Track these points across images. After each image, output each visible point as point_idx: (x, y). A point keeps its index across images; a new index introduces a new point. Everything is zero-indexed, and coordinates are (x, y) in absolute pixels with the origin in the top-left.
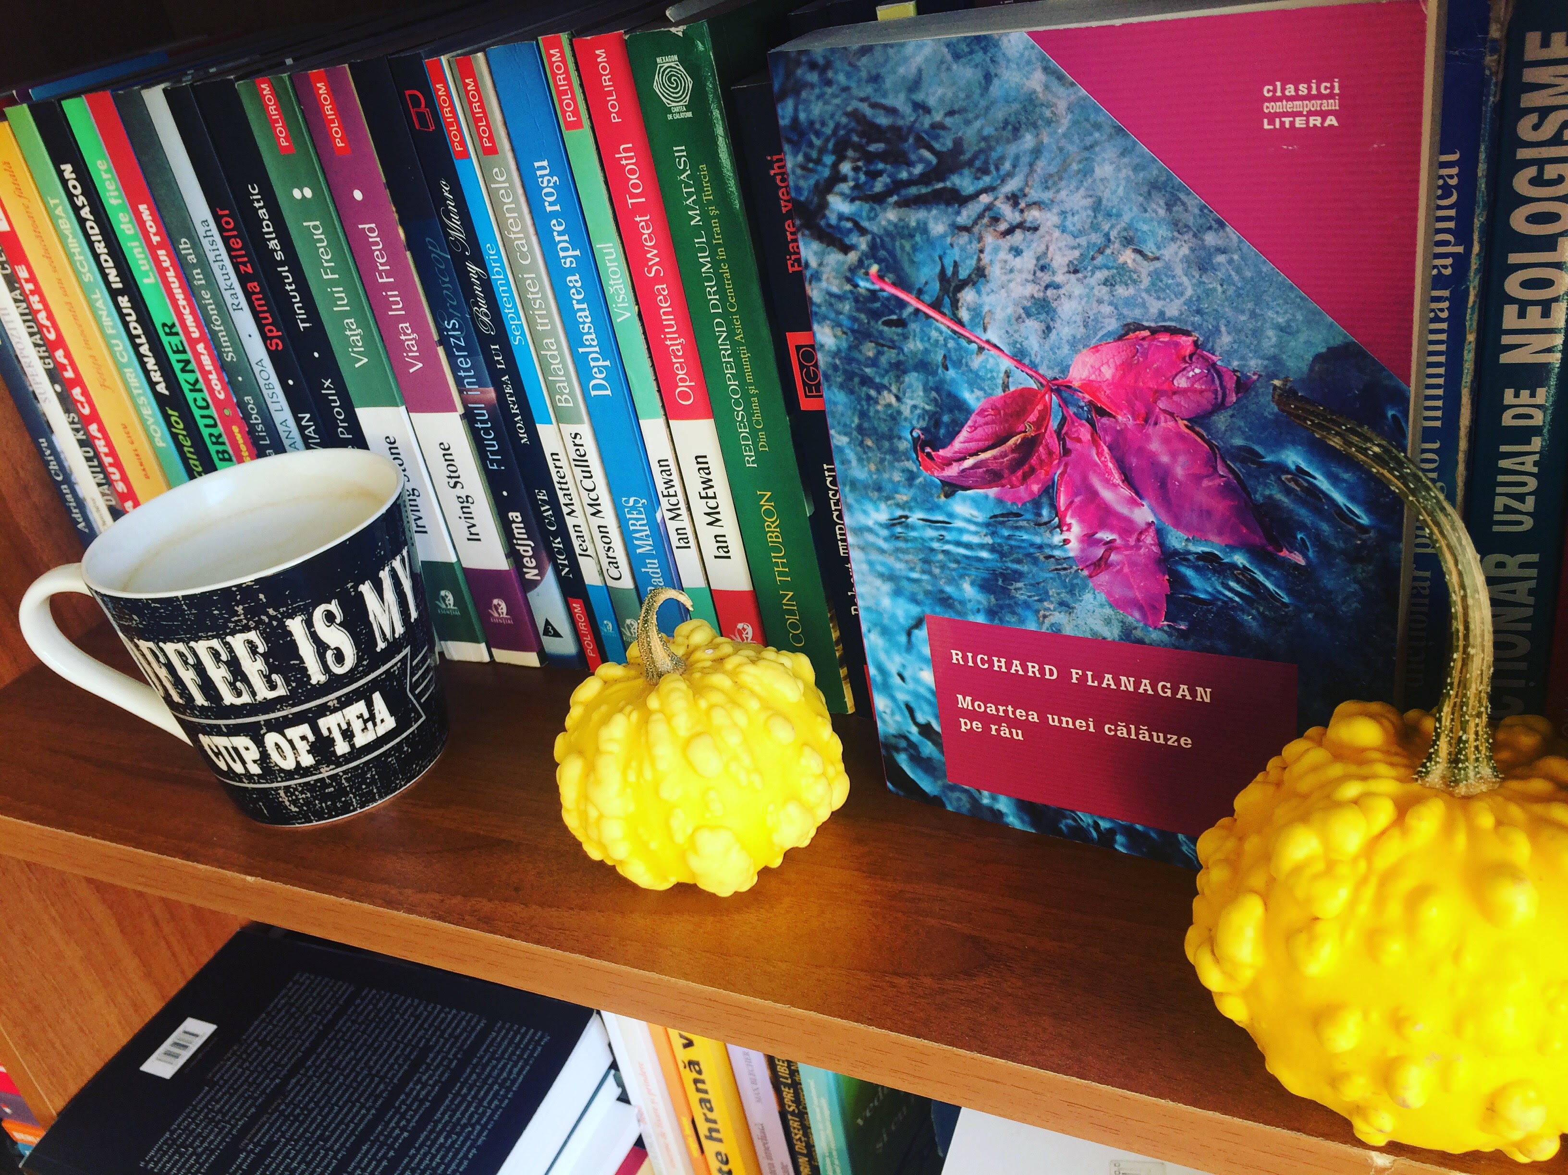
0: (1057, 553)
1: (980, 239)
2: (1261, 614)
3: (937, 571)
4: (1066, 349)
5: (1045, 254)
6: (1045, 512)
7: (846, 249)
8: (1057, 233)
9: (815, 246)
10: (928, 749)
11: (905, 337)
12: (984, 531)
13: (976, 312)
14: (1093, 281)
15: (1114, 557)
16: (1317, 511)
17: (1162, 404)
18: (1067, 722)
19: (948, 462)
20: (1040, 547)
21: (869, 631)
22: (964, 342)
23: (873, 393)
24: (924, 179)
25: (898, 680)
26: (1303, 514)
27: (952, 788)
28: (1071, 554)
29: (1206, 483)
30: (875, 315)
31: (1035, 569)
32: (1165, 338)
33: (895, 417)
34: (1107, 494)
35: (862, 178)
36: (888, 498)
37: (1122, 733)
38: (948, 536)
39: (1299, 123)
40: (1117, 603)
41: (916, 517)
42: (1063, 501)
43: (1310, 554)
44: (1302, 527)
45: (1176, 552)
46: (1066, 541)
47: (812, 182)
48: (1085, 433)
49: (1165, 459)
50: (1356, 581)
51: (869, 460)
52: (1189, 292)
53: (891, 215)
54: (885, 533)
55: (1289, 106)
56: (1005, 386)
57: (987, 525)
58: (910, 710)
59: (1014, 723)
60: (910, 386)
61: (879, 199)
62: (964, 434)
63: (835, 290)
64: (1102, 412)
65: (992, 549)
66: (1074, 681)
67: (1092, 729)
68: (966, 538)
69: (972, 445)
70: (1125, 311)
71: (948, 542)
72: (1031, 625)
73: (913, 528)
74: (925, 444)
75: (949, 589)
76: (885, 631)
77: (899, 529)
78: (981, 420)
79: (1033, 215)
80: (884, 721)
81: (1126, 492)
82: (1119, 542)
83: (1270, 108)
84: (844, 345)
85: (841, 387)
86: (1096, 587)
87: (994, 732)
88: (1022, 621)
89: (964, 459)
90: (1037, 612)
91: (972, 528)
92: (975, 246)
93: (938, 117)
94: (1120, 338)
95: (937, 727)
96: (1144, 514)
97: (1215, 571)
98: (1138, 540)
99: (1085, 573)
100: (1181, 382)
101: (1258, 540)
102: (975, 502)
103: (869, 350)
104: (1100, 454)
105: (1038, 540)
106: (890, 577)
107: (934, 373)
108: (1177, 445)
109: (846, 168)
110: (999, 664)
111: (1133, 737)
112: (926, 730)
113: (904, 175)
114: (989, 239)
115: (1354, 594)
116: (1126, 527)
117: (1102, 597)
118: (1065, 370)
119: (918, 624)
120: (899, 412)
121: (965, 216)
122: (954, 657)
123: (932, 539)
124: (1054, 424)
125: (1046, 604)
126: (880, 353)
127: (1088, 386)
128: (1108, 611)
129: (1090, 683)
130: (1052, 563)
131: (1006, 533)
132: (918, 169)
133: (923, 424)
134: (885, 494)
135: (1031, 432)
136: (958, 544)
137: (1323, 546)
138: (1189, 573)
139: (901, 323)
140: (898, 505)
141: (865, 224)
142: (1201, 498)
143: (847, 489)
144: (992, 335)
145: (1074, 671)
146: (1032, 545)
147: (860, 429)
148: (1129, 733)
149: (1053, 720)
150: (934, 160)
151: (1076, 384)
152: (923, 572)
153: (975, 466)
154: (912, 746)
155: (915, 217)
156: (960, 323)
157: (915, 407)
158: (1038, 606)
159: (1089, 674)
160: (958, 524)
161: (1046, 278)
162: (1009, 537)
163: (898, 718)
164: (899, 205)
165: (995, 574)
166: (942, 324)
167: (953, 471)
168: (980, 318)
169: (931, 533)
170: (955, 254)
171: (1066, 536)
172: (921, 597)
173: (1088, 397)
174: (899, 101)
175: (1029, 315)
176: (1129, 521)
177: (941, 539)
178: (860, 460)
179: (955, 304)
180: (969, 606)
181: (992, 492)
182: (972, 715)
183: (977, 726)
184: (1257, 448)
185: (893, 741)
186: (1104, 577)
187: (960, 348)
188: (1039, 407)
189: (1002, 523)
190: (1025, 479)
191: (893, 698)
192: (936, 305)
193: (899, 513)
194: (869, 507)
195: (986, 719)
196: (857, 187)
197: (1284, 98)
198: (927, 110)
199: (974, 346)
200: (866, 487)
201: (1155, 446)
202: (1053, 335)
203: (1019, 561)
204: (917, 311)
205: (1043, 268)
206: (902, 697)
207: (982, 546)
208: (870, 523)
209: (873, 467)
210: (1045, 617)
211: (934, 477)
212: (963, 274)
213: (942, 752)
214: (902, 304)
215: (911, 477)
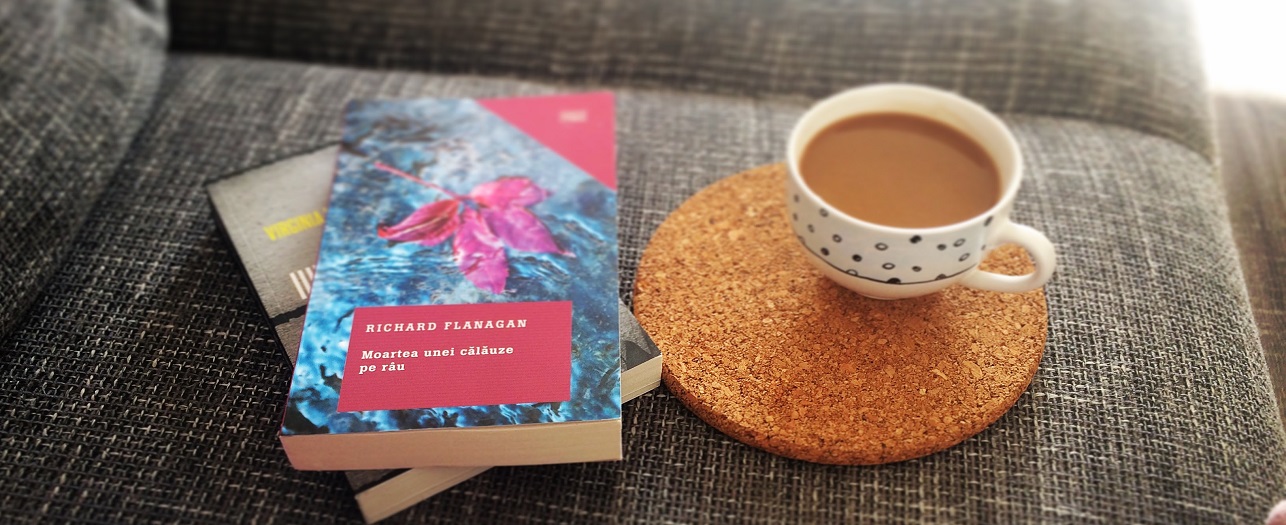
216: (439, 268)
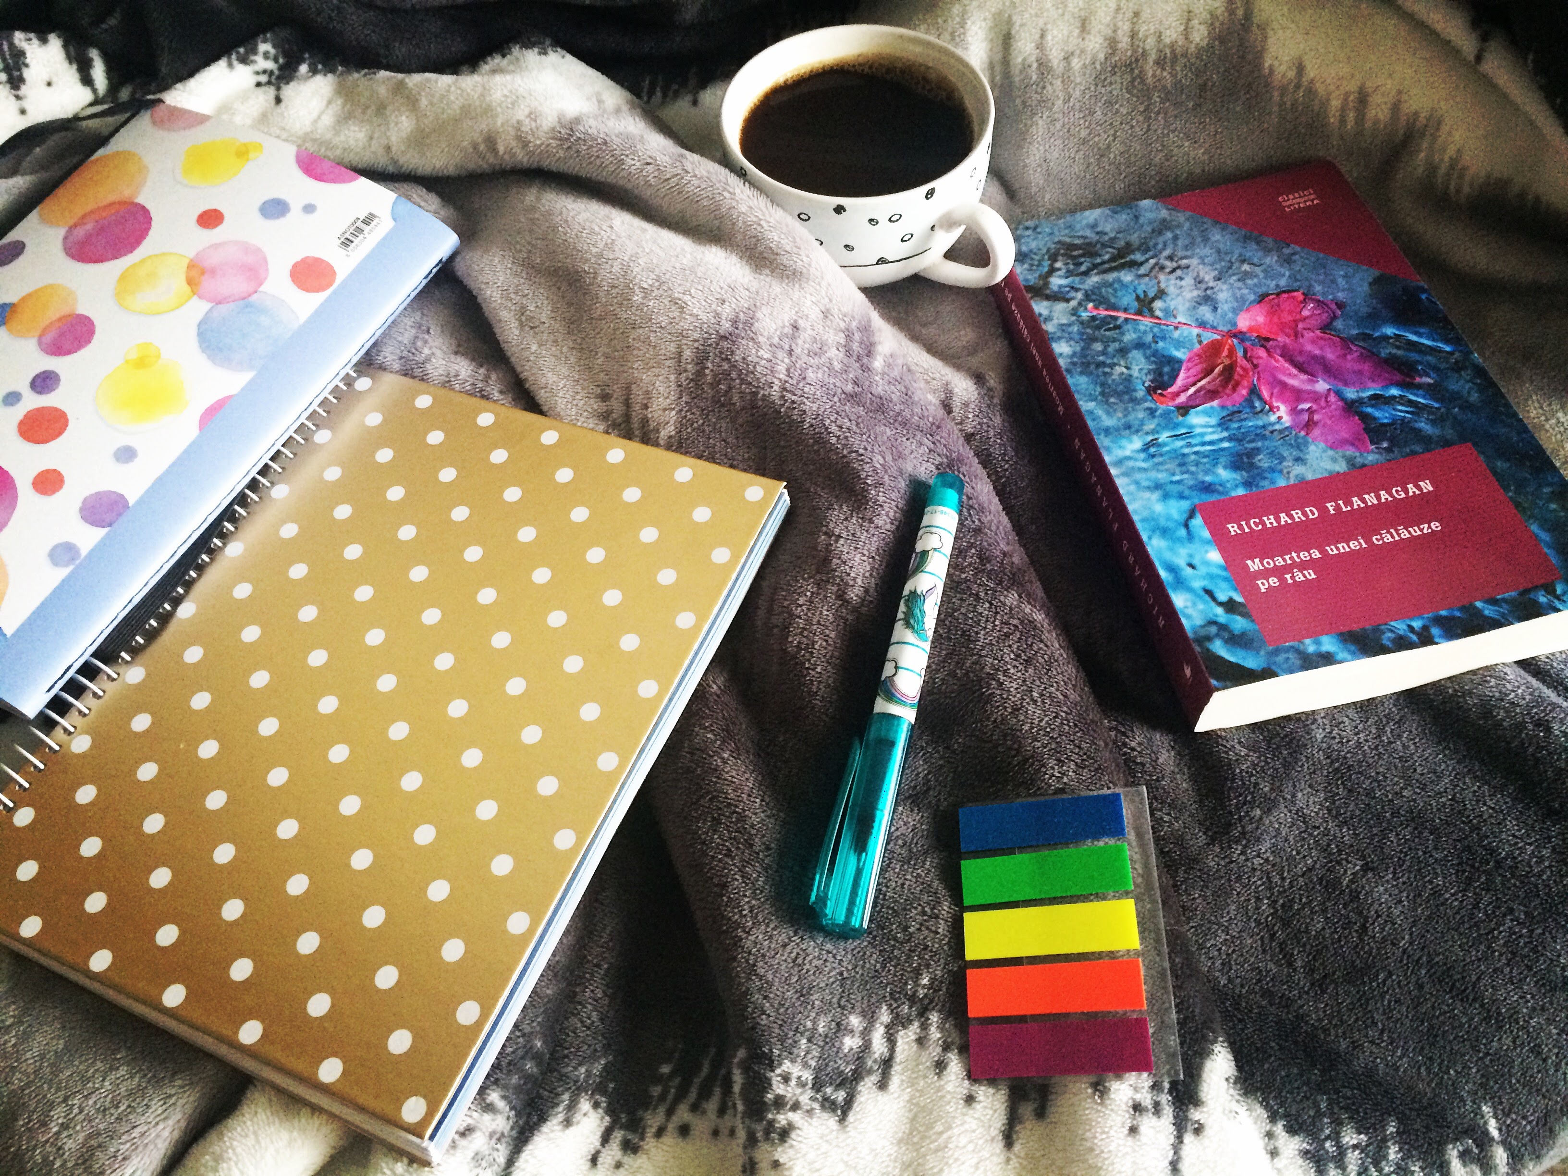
1: (1156, 278)
2: (1427, 419)
3: (1193, 469)
5: (1198, 276)
6: (1257, 404)
7: (1068, 301)
8: (1201, 267)
11: (1123, 334)
13: (1166, 311)
14: (1232, 281)
15: (1316, 417)
17: (1301, 326)
18: (1343, 548)
19: (1177, 394)
20: (1264, 427)
22: (1164, 327)
23: (1107, 370)
24: (1113, 259)
28: (1287, 425)
29: (1349, 357)
30: (1098, 328)
32: (1286, 295)
33: (1128, 379)
34: (1292, 382)
35: (1071, 267)
36: (1137, 431)
37: (1388, 539)
39: (1301, 206)
40: (1336, 445)
41: (1163, 437)
42: (1266, 394)
43: (1432, 374)
45: (1353, 402)
46: (1280, 418)
47: (1037, 275)
48: (1262, 353)
49: (1317, 352)
54: (1142, 456)
59: (1303, 566)
60: (1133, 358)
62: (1182, 375)
63: (1064, 321)
64: (1267, 340)
66: (1332, 512)
67: (1364, 546)
69: (1191, 380)
70: (1257, 290)
71: (1196, 445)
73: (1165, 444)
74: (1155, 389)
75: (1208, 479)
77: (1152, 450)
78: (1190, 365)
81: (1304, 377)
82: (1315, 407)
84: (1078, 349)
85: (1081, 373)
86: (1314, 440)
87: (1290, 581)
88: (1273, 482)
89: (1188, 389)
90: (1281, 472)
91: (1210, 430)
92: (1155, 281)
93: (1112, 235)
94: (1260, 302)
96: (1322, 386)
97: (1385, 404)
98: (1327, 402)
99: (1303, 433)
100: (1305, 313)
101: (1398, 377)
103: (1098, 347)
104: (1277, 361)
105: (1260, 423)
106: (1157, 486)
107: (1149, 347)
108: (1322, 342)
110: (1270, 521)
111: (1397, 538)
116: (1315, 397)
117: (1322, 445)
118: (1235, 324)
119: (1191, 515)
120: (1131, 376)
121: (1142, 270)
122: (1232, 530)
123: (1182, 447)
124: (1240, 353)
125: (1285, 464)
126: (1105, 348)
127: (1251, 329)
128: (1331, 453)
129: (1344, 509)
132: (1107, 257)
133: (1150, 377)
135: (1227, 362)
137: (1436, 369)
139: (1118, 327)
140: (1147, 433)
141: (1079, 286)
142: (1351, 366)
144: (1181, 319)
145: (1328, 505)
148: (1393, 537)
149: (1332, 550)
150: (1115, 252)
151: (1244, 330)
152: (1183, 473)
153: (1195, 392)
155: (1111, 277)
156: (1158, 318)
158: (1279, 467)
159: (1341, 502)
161: (1203, 286)
164: (1098, 274)
166: (1146, 322)
167: (1183, 398)
169: (1179, 443)
170: (1143, 287)
171: (1278, 414)
172: (1187, 492)
173: (1255, 335)
174: (1088, 233)
175: (1200, 304)
176: (1315, 392)
177: (1189, 445)
179: (1151, 310)
180: (1228, 485)
181: (1215, 403)
182: (1266, 574)
183: (1273, 581)
185: (1203, 632)
186: (1316, 432)
188: (1227, 347)
190: (1234, 389)
195: (1278, 572)
198: (1106, 234)
199: (1171, 328)
200: (1117, 430)
201: (1309, 347)
204: (1126, 320)
205: (1200, 282)
206: (1197, 584)
209: (1120, 415)
210: (1288, 473)
211: (1171, 406)
212: (1151, 294)
213: (1253, 621)
214: (1115, 318)
215: (1152, 412)
216: (1267, 433)
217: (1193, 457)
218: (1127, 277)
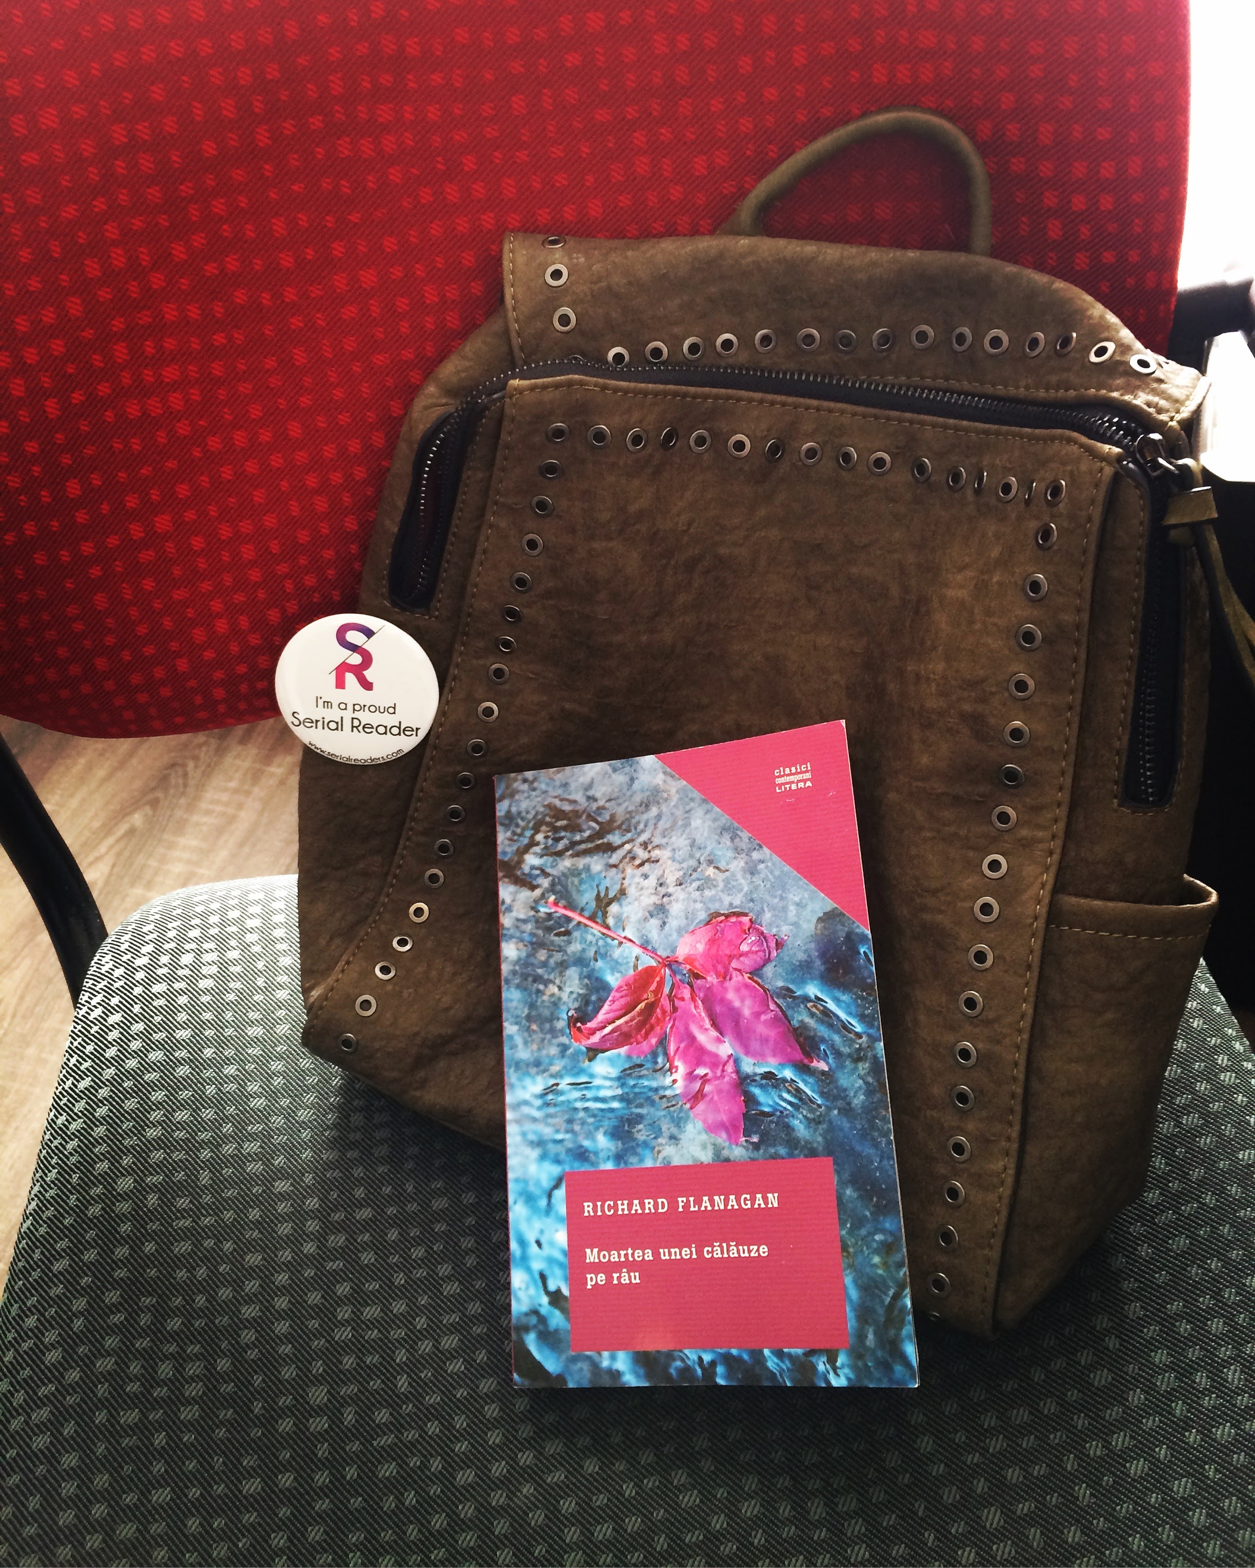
0: (668, 1093)
1: (623, 871)
3: (577, 1128)
4: (675, 935)
5: (662, 876)
7: (533, 888)
8: (670, 862)
9: (512, 888)
10: (557, 1319)
11: (570, 942)
12: (616, 1084)
13: (619, 919)
14: (691, 889)
15: (708, 1088)
16: (831, 1026)
17: (734, 964)
18: (676, 1253)
19: (593, 1032)
21: (515, 1203)
22: (609, 940)
25: (534, 1248)
26: (823, 1031)
27: (574, 1360)
28: (678, 1092)
29: (763, 1018)
30: (549, 930)
31: (652, 1110)
32: (733, 919)
33: (556, 1003)
34: (702, 1038)
35: (550, 842)
36: (545, 1071)
37: (717, 1254)
38: (589, 1094)
39: (794, 787)
40: (712, 1128)
42: (672, 1048)
44: (823, 1040)
45: (748, 1076)
46: (675, 1081)
48: (686, 993)
49: (737, 1004)
50: (860, 1077)
51: (533, 1041)
52: (746, 889)
53: (566, 863)
54: (539, 1102)
55: (788, 779)
56: (636, 967)
57: (619, 1078)
58: (543, 1277)
59: (631, 1266)
60: (570, 977)
61: (560, 854)
62: (606, 1007)
63: (522, 916)
64: (697, 976)
65: (621, 1098)
66: (681, 1209)
67: (694, 1256)
68: (603, 1093)
69: (611, 1015)
70: (710, 906)
71: (588, 1100)
72: (649, 1163)
74: (578, 1020)
75: (586, 1143)
76: (529, 1199)
77: (550, 1097)
78: (618, 995)
79: (656, 853)
80: (518, 1300)
81: (714, 1033)
82: (710, 1075)
83: (779, 781)
84: (524, 954)
85: (518, 987)
86: (696, 1116)
87: (615, 1282)
88: (641, 1160)
89: (604, 1027)
90: (654, 1148)
92: (620, 876)
93: (601, 803)
94: (708, 923)
95: (566, 1291)
96: (726, 1049)
98: (723, 1071)
99: (688, 1106)
100: (744, 948)
101: (798, 1055)
102: (611, 1061)
103: (542, 955)
104: (696, 1007)
106: (540, 1143)
107: (587, 965)
108: (745, 992)
109: (539, 837)
110: (623, 1207)
111: (726, 1255)
112: (556, 1298)
113: (578, 838)
114: (629, 871)
115: (860, 1088)
116: (715, 1062)
118: (674, 950)
121: (615, 858)
122: (586, 1209)
123: (576, 1100)
124: (667, 990)
125: (660, 1140)
126: (550, 956)
127: (689, 960)
128: (704, 1137)
129: (692, 1209)
130: (664, 1103)
131: (632, 1082)
132: (587, 834)
134: (542, 1068)
135: (652, 998)
136: (597, 1099)
138: (756, 1091)
139: (567, 933)
140: (552, 1076)
142: (761, 1029)
143: (512, 1070)
144: (628, 933)
145: (680, 1199)
146: (651, 1089)
147: (529, 1018)
148: (722, 1252)
149: (664, 1255)
150: (597, 827)
151: (681, 959)
152: (567, 1131)
153: (613, 1031)
154: (542, 1320)
155: (582, 862)
156: (608, 928)
157: (572, 993)
159: (692, 1199)
160: (597, 1082)
161: (662, 890)
162: (635, 1086)
163: (532, 1291)
164: (572, 856)
165: (621, 1119)
166: (596, 930)
167: (595, 1039)
168: (621, 923)
169: (576, 1094)
170: (607, 883)
171: (674, 1076)
172: (563, 1156)
173: (688, 967)
174: (579, 797)
175: (652, 916)
176: (716, 1056)
177: (583, 1098)
178: (526, 1043)
179: (605, 915)
180: (602, 1155)
181: (623, 1050)
182: (597, 1268)
183: (601, 1278)
184: (791, 986)
186: (701, 1107)
187: (607, 944)
188: (658, 979)
189: (630, 1075)
190: (646, 1037)
191: (528, 1269)
192: (592, 918)
193: (552, 1082)
194: (528, 1081)
195: (609, 1268)
196: (546, 848)
197: (785, 775)
199: (616, 942)
200: (528, 1065)
201: (731, 995)
202: (667, 927)
203: (640, 1106)
204: (579, 923)
207: (614, 1098)
208: (527, 1096)
209: (535, 1047)
210: (659, 1152)
211: (580, 1046)
212: (611, 895)
213: (568, 1319)
214: (569, 919)
215: (564, 1048)
217: (582, 1114)
218: (596, 864)
